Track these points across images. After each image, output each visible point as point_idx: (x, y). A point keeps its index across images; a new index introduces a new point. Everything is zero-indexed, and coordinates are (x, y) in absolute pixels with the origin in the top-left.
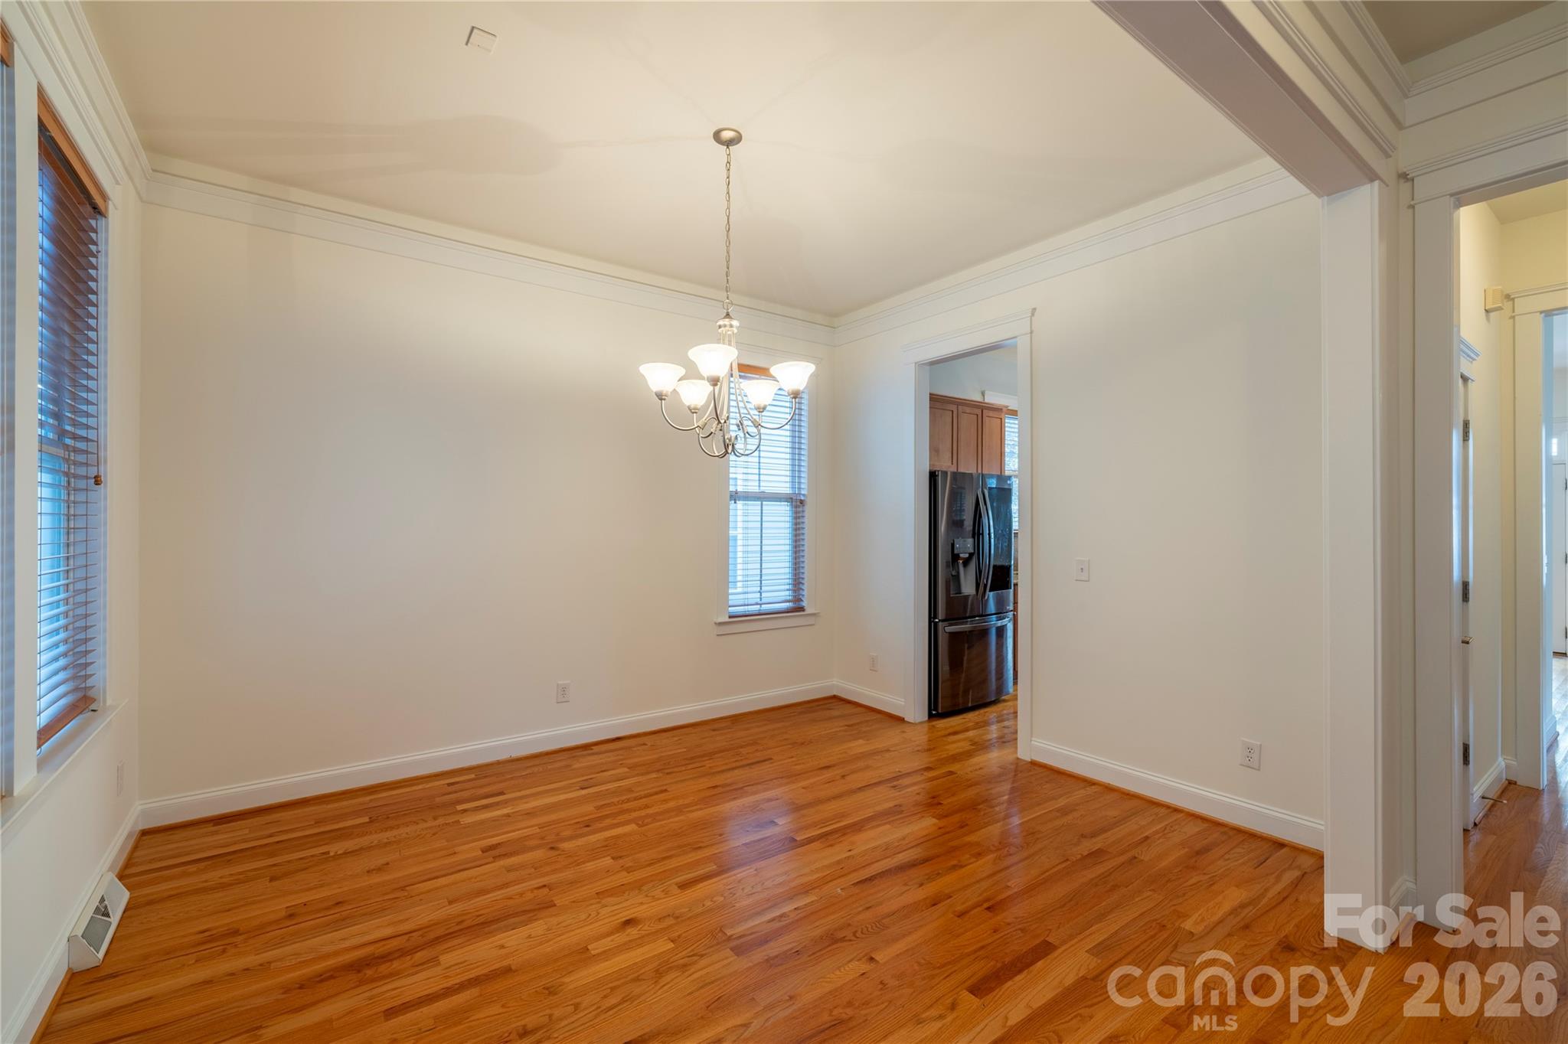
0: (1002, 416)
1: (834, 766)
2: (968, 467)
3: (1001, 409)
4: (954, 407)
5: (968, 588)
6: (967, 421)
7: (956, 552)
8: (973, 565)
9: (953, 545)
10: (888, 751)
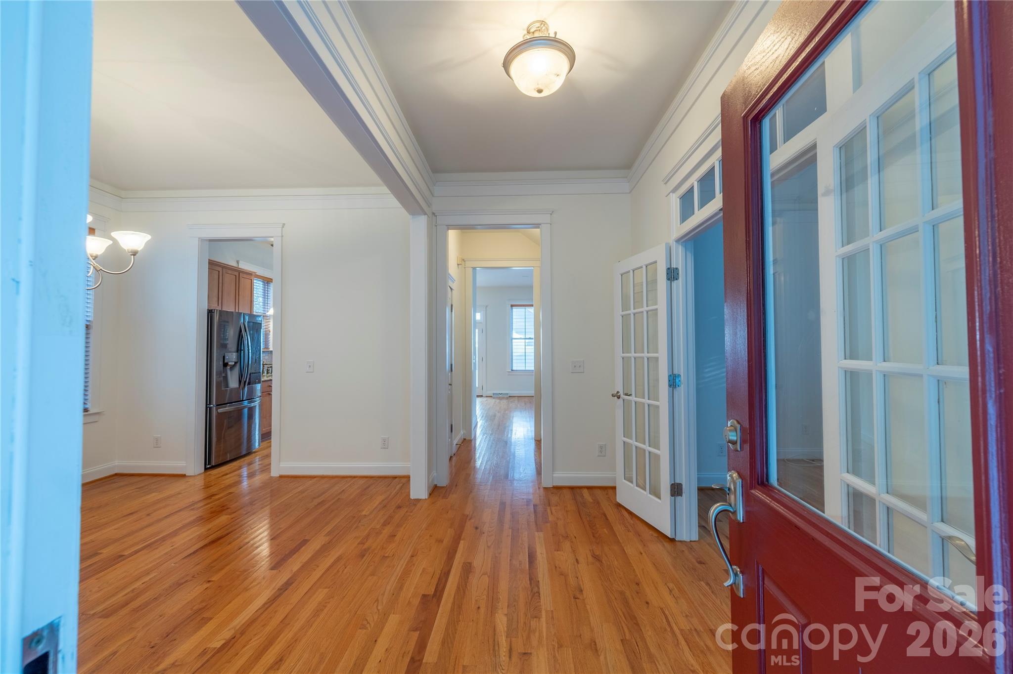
0: (253, 278)
1: (136, 512)
2: (229, 307)
3: (252, 274)
4: (220, 269)
5: (233, 383)
6: (229, 279)
7: (226, 361)
8: (237, 369)
9: (224, 357)
10: (179, 493)
